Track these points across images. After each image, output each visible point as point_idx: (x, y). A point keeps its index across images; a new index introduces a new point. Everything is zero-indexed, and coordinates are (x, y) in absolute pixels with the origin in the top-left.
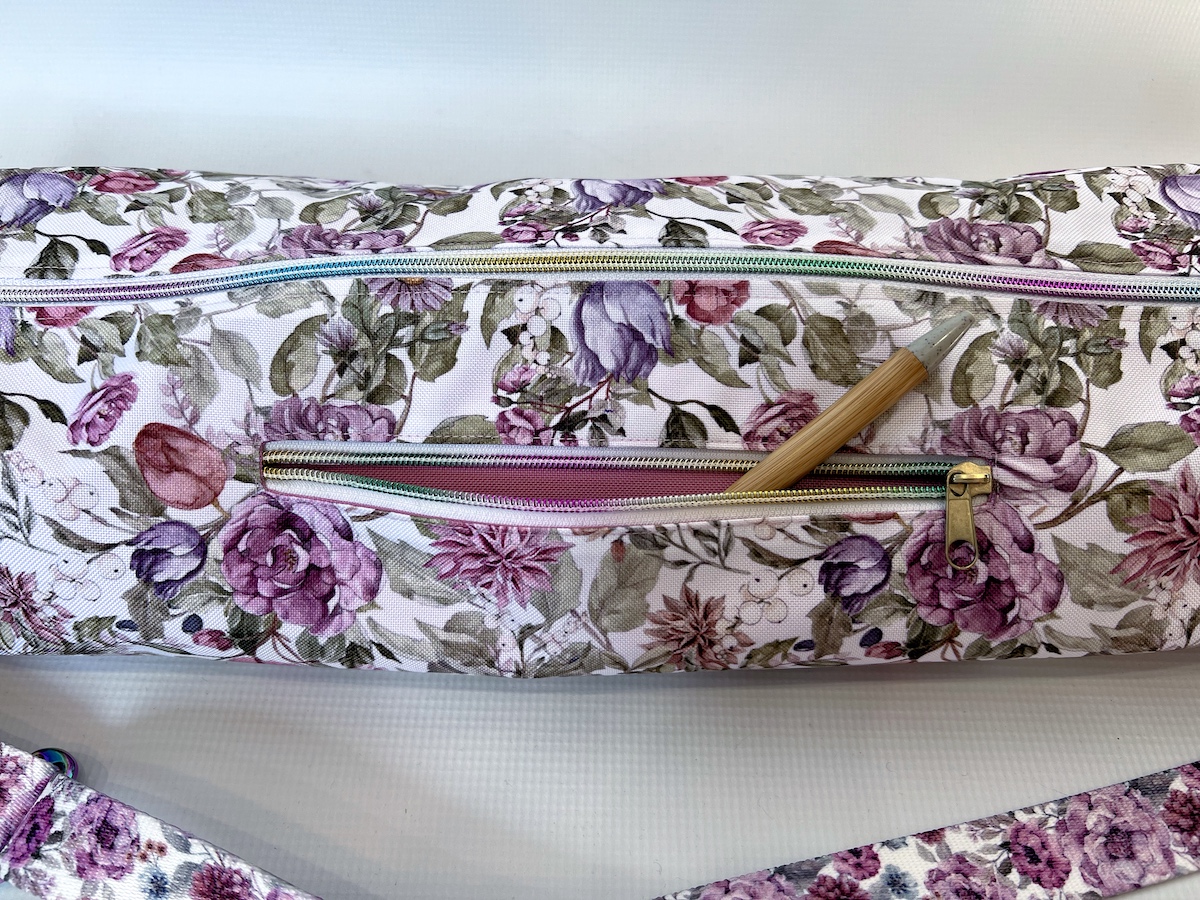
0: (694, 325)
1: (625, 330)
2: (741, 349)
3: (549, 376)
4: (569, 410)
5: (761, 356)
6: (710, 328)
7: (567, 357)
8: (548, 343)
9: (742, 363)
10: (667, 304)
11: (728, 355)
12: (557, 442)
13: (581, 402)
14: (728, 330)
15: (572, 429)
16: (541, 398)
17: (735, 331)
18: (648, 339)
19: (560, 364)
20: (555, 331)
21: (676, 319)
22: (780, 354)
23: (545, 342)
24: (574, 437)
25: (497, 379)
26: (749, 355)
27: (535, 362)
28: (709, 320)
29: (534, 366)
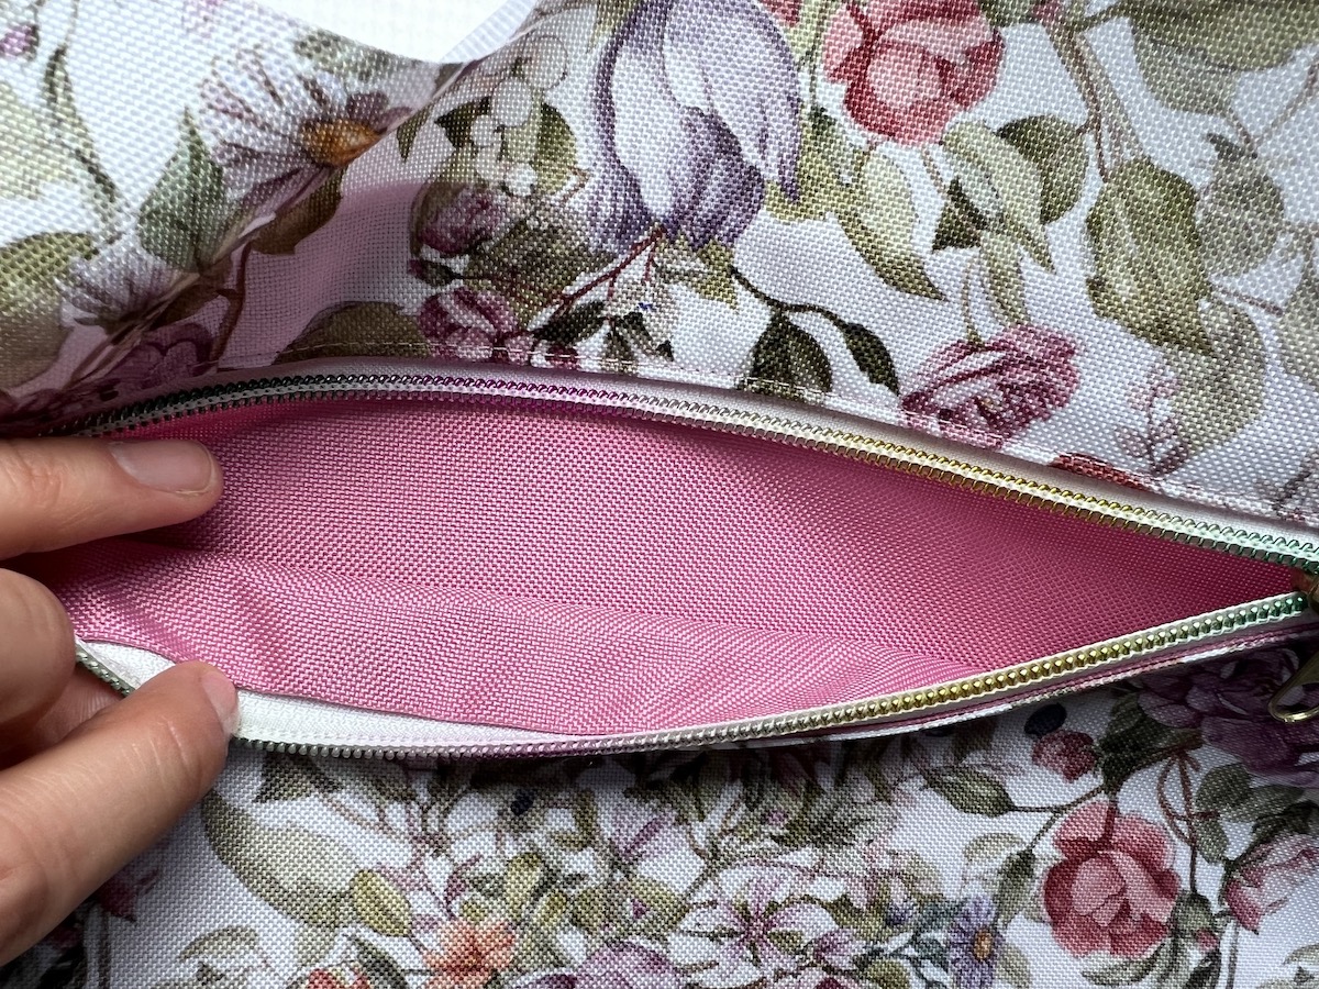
0: (853, 135)
1: (702, 128)
2: (946, 212)
3: (533, 223)
4: (569, 300)
5: (985, 235)
6: (888, 148)
7: (574, 180)
8: (533, 146)
9: (941, 242)
10: (804, 77)
11: (915, 217)
12: (539, 360)
13: (595, 284)
14: (927, 161)
15: (572, 336)
16: (514, 271)
17: (941, 167)
18: (750, 154)
19: (558, 196)
20: (550, 115)
21: (819, 115)
22: (1027, 238)
23: (528, 142)
24: (574, 352)
25: (420, 223)
26: (962, 226)
27: (504, 187)
28: (890, 131)
29: (500, 198)
